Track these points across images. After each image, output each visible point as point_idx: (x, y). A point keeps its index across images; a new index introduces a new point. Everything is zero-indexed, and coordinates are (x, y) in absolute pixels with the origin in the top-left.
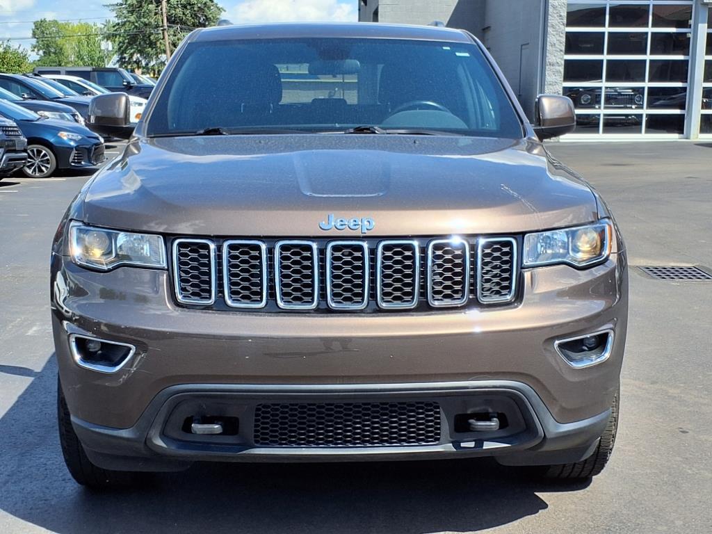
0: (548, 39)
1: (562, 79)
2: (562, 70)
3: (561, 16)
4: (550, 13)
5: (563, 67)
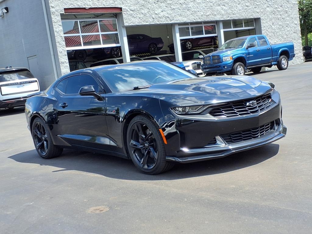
0: (58, 50)
1: (69, 70)
2: (68, 65)
3: (61, 37)
4: (55, 35)
5: (68, 64)
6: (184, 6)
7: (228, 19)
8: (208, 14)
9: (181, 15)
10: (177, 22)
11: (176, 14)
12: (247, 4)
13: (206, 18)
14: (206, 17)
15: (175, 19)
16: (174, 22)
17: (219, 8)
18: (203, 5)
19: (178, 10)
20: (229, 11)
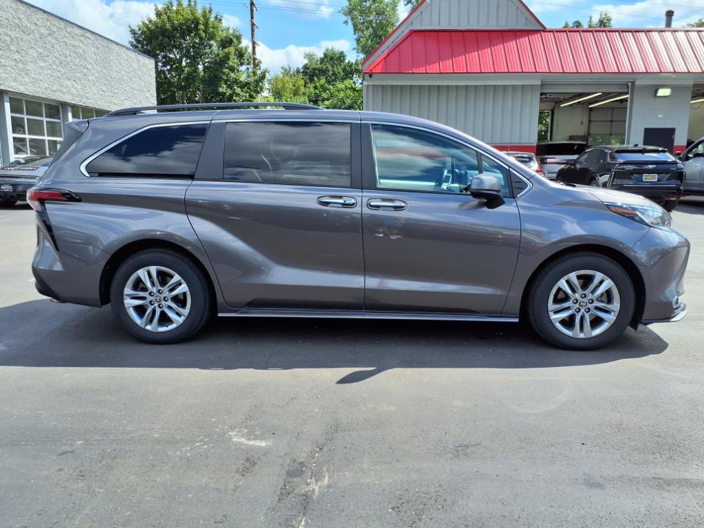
6: (21, 65)
7: (80, 104)
8: (55, 88)
9: (15, 80)
10: (10, 90)
11: (8, 76)
12: (104, 88)
13: (52, 95)
14: (52, 93)
15: (6, 83)
16: (5, 89)
17: (69, 83)
18: (47, 72)
19: (12, 70)
20: (81, 93)
